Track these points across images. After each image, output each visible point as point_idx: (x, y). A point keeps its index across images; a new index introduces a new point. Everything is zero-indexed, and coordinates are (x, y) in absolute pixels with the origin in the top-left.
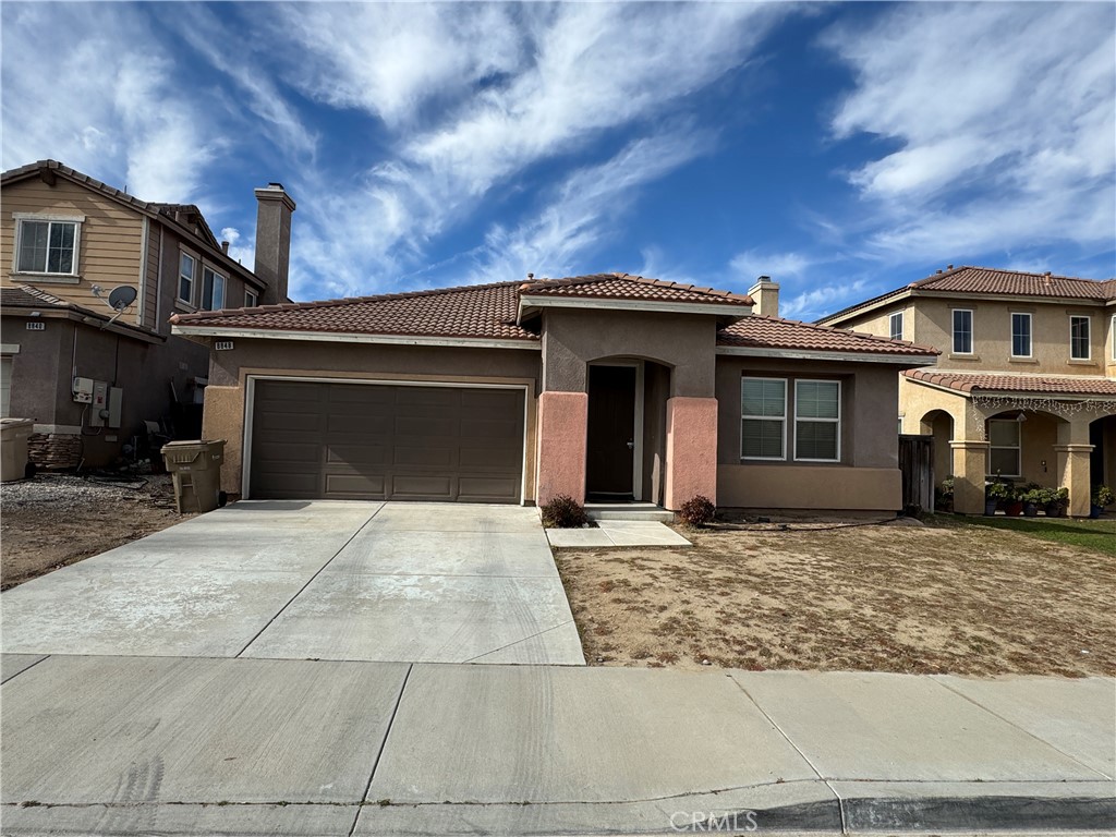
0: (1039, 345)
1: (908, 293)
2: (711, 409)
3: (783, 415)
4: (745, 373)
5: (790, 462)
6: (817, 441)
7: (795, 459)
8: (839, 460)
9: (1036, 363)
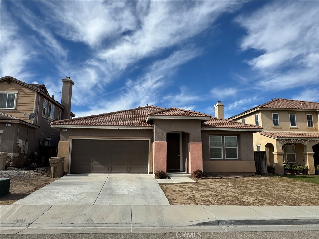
0: (299, 123)
1: (259, 109)
2: (201, 145)
3: (221, 146)
4: (210, 135)
5: (224, 159)
6: (231, 153)
7: (225, 159)
8: (238, 159)
9: (298, 128)
